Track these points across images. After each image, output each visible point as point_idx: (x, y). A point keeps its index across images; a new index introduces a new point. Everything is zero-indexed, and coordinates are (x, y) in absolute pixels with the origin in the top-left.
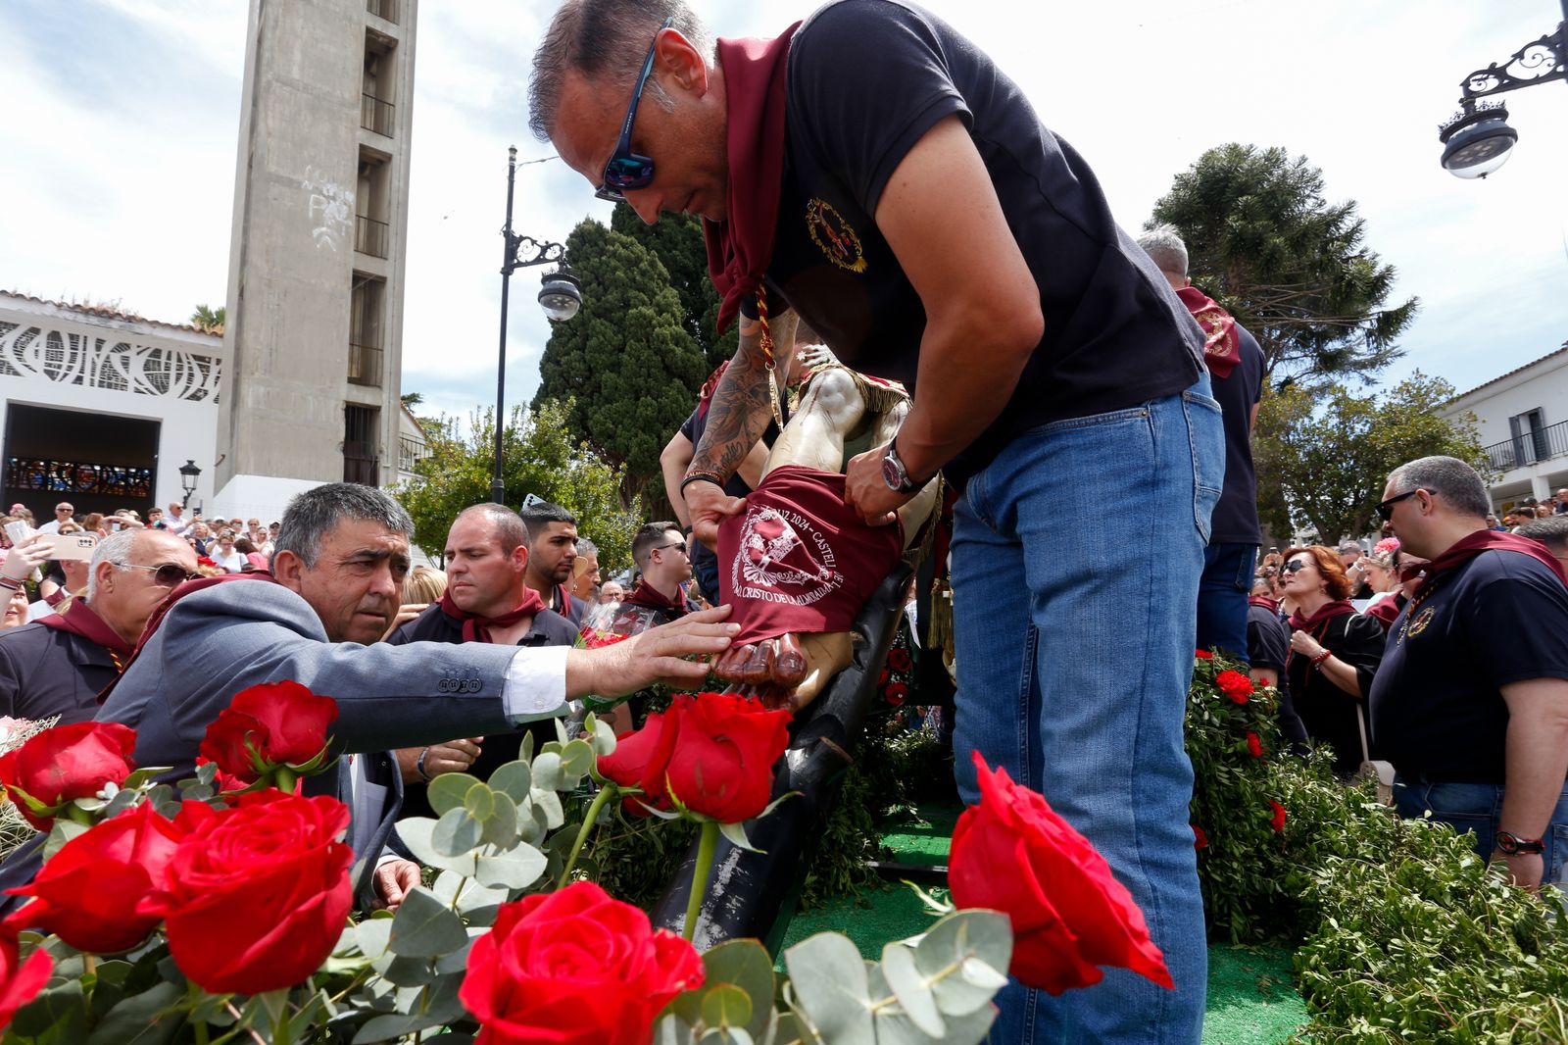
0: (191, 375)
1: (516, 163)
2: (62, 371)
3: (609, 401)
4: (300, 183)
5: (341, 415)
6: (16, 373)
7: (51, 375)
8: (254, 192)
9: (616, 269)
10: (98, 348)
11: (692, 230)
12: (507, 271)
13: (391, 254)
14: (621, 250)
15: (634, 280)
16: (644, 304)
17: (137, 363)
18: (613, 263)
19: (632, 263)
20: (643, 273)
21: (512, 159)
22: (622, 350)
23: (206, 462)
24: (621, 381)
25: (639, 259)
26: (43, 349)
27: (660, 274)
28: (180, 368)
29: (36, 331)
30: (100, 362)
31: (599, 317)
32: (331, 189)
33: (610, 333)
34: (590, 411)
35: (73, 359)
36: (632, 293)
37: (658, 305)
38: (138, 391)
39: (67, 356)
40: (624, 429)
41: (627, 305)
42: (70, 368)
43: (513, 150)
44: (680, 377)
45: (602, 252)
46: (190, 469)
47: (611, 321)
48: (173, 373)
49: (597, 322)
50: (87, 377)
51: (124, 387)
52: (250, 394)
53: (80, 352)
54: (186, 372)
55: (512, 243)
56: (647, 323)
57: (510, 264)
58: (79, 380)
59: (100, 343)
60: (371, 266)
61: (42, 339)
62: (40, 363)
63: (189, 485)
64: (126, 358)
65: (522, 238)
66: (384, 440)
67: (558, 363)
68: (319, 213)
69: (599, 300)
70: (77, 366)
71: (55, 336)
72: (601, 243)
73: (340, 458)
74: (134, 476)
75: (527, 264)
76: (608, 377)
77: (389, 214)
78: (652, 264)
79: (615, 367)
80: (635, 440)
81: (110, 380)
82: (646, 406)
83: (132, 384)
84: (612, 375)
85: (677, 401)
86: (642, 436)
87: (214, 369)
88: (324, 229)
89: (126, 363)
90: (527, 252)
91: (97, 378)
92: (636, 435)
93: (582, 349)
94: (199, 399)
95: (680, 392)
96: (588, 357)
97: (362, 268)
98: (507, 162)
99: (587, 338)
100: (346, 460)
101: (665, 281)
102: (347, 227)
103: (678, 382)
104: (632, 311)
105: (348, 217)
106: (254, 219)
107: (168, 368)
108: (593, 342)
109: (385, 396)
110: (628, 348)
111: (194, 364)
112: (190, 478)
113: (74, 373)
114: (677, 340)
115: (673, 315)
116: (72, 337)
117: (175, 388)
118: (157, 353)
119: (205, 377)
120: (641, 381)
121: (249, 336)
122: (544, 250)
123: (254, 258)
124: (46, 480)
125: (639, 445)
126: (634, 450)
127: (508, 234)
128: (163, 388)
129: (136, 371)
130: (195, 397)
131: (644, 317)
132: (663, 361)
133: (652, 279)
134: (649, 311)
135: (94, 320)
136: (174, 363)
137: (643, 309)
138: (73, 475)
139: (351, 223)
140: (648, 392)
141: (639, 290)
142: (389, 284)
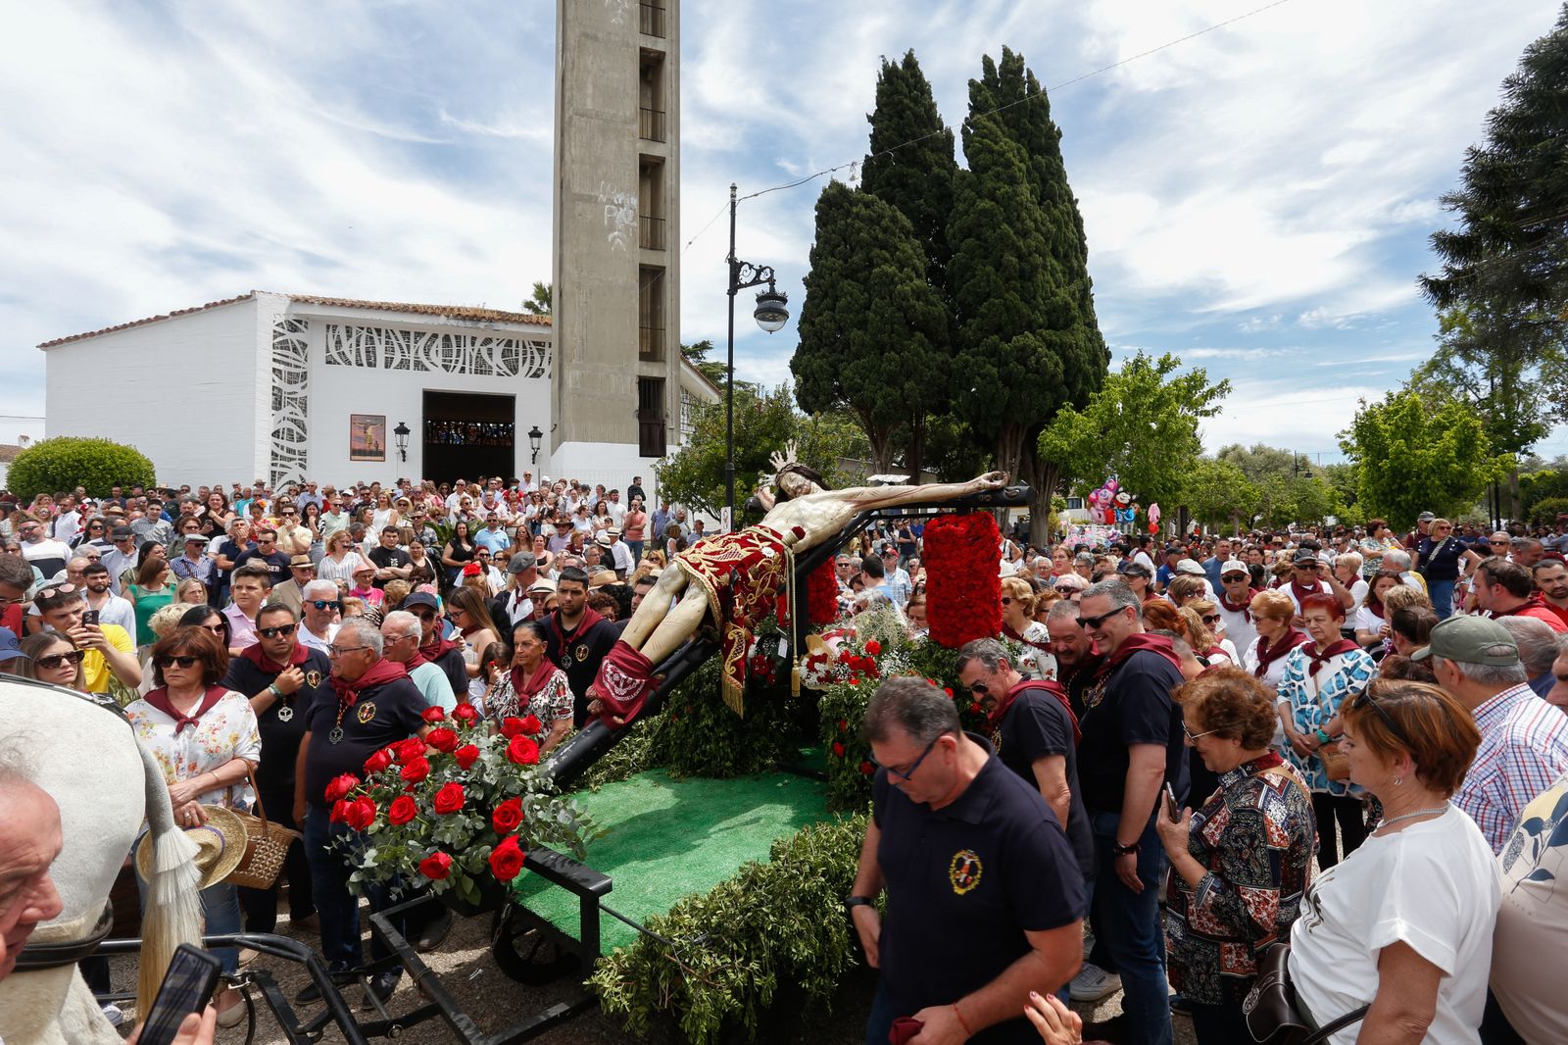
0: (533, 358)
2: (453, 364)
3: (857, 357)
4: (596, 198)
5: (636, 387)
6: (427, 370)
7: (446, 367)
8: (565, 212)
9: (859, 230)
10: (473, 344)
11: (938, 176)
13: (668, 246)
14: (864, 211)
15: (876, 239)
16: (886, 261)
17: (498, 351)
18: (858, 224)
19: (875, 221)
20: (885, 230)
22: (868, 308)
23: (545, 427)
24: (867, 338)
25: (881, 217)
26: (440, 349)
27: (902, 228)
28: (525, 353)
29: (435, 336)
30: (474, 355)
31: (847, 277)
32: (620, 198)
33: (857, 293)
34: (841, 367)
35: (458, 356)
36: (877, 251)
37: (899, 261)
38: (499, 374)
39: (454, 353)
40: (870, 383)
41: (872, 265)
42: (457, 361)
43: (733, 189)
44: (922, 331)
45: (848, 214)
46: (535, 434)
47: (858, 281)
48: (521, 357)
49: (846, 284)
50: (467, 366)
51: (490, 372)
52: (571, 376)
53: (462, 348)
54: (529, 356)
56: (890, 280)
58: (463, 370)
59: (474, 339)
60: (653, 259)
61: (439, 341)
62: (439, 360)
63: (536, 446)
64: (490, 349)
67: (813, 324)
68: (612, 220)
69: (846, 262)
70: (461, 359)
71: (446, 338)
72: (846, 205)
73: (636, 421)
74: (503, 430)
76: (855, 334)
77: (666, 210)
78: (895, 220)
79: (862, 325)
80: (880, 393)
81: (482, 369)
82: (889, 361)
83: (495, 370)
84: (860, 332)
85: (917, 354)
86: (887, 389)
87: (548, 351)
88: (616, 233)
89: (490, 354)
91: (473, 367)
92: (881, 389)
93: (833, 310)
94: (539, 376)
95: (921, 344)
96: (838, 317)
97: (646, 262)
99: (836, 299)
100: (641, 424)
101: (907, 234)
102: (633, 228)
103: (919, 335)
104: (876, 270)
105: (634, 218)
106: (566, 236)
107: (517, 355)
108: (842, 302)
109: (667, 369)
110: (873, 307)
111: (534, 348)
112: (536, 440)
113: (460, 365)
114: (918, 294)
115: (915, 270)
116: (457, 338)
117: (523, 369)
118: (509, 343)
119: (542, 358)
120: (885, 337)
121: (567, 330)
123: (567, 267)
124: (449, 436)
125: (884, 398)
126: (880, 402)
127: (732, 260)
128: (514, 370)
129: (497, 360)
130: (536, 375)
131: (886, 274)
132: (905, 316)
133: (894, 234)
134: (891, 269)
135: (469, 324)
136: (521, 349)
137: (885, 267)
138: (465, 431)
139: (636, 224)
140: (892, 348)
141: (882, 248)
142: (668, 272)
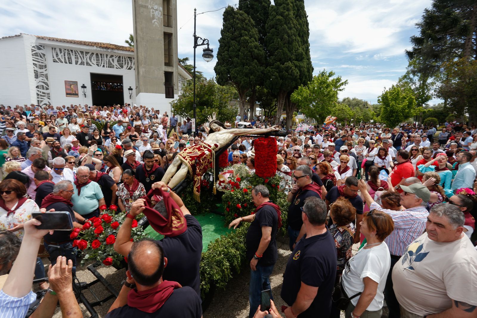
0: (128, 63)
1: (197, 14)
2: (100, 64)
3: (236, 67)
4: (148, 6)
5: (163, 75)
6: (91, 66)
7: (98, 65)
8: (137, 11)
9: (238, 23)
10: (107, 57)
11: (264, 6)
12: (195, 47)
13: (173, 26)
14: (240, 17)
15: (243, 27)
16: (246, 35)
17: (116, 60)
18: (237, 21)
19: (243, 21)
20: (246, 24)
21: (195, 13)
22: (239, 51)
23: (134, 87)
24: (239, 61)
25: (245, 19)
26: (95, 58)
27: (252, 24)
28: (125, 61)
29: (93, 54)
30: (107, 61)
31: (233, 40)
32: (156, 7)
33: (236, 45)
34: (230, 70)
35: (102, 61)
36: (243, 31)
37: (250, 35)
38: (117, 68)
39: (100, 60)
40: (240, 76)
41: (241, 36)
42: (101, 63)
43: (195, 10)
44: (257, 59)
45: (234, 18)
46: (130, 89)
47: (236, 41)
48: (124, 62)
49: (233, 42)
50: (105, 65)
51: (113, 67)
52: (142, 70)
53: (103, 58)
54: (127, 62)
55: (196, 39)
56: (246, 42)
57: (196, 45)
58: (104, 66)
59: (107, 55)
60: (168, 30)
61: (94, 56)
62: (95, 62)
63: (131, 93)
64: (113, 59)
65: (198, 37)
66: (175, 81)
67: (221, 55)
68: (153, 15)
69: (233, 34)
70: (103, 62)
71: (97, 54)
72: (233, 14)
73: (164, 87)
74: (119, 85)
75: (200, 45)
76: (235, 59)
77: (172, 13)
78: (249, 21)
79: (237, 56)
80: (243, 79)
81: (110, 66)
82: (246, 69)
83: (115, 66)
84: (237, 59)
85: (255, 67)
86: (245, 78)
87: (133, 61)
88: (155, 20)
89: (113, 61)
90: (200, 42)
91: (107, 65)
92: (243, 78)
93: (228, 51)
94: (130, 69)
95: (256, 64)
96: (230, 53)
97: (166, 31)
98: (194, 14)
99: (229, 47)
100: (166, 87)
101: (253, 26)
102: (161, 19)
103: (256, 61)
104: (242, 38)
105: (161, 15)
106: (138, 20)
107: (122, 61)
108: (231, 48)
109: (174, 69)
110: (241, 50)
111: (128, 59)
112: (130, 91)
113: (102, 65)
114: (256, 47)
115: (255, 39)
116: (101, 54)
117: (125, 67)
118: (120, 57)
119: (131, 63)
120: (244, 61)
121: (139, 54)
122: (204, 41)
123: (139, 32)
124: (101, 87)
125: (244, 81)
126: (242, 82)
127: (195, 36)
128: (122, 67)
129: (115, 63)
130: (129, 69)
131: (245, 39)
132: (251, 54)
133: (249, 26)
134: (247, 38)
135: (105, 50)
136: (124, 60)
137: (245, 37)
138: (106, 86)
139: (162, 17)
140: (247, 65)
141: (245, 30)
142: (173, 35)
